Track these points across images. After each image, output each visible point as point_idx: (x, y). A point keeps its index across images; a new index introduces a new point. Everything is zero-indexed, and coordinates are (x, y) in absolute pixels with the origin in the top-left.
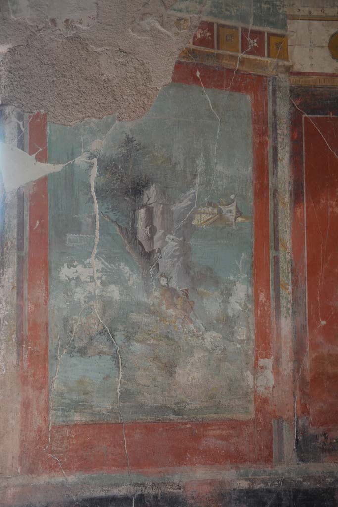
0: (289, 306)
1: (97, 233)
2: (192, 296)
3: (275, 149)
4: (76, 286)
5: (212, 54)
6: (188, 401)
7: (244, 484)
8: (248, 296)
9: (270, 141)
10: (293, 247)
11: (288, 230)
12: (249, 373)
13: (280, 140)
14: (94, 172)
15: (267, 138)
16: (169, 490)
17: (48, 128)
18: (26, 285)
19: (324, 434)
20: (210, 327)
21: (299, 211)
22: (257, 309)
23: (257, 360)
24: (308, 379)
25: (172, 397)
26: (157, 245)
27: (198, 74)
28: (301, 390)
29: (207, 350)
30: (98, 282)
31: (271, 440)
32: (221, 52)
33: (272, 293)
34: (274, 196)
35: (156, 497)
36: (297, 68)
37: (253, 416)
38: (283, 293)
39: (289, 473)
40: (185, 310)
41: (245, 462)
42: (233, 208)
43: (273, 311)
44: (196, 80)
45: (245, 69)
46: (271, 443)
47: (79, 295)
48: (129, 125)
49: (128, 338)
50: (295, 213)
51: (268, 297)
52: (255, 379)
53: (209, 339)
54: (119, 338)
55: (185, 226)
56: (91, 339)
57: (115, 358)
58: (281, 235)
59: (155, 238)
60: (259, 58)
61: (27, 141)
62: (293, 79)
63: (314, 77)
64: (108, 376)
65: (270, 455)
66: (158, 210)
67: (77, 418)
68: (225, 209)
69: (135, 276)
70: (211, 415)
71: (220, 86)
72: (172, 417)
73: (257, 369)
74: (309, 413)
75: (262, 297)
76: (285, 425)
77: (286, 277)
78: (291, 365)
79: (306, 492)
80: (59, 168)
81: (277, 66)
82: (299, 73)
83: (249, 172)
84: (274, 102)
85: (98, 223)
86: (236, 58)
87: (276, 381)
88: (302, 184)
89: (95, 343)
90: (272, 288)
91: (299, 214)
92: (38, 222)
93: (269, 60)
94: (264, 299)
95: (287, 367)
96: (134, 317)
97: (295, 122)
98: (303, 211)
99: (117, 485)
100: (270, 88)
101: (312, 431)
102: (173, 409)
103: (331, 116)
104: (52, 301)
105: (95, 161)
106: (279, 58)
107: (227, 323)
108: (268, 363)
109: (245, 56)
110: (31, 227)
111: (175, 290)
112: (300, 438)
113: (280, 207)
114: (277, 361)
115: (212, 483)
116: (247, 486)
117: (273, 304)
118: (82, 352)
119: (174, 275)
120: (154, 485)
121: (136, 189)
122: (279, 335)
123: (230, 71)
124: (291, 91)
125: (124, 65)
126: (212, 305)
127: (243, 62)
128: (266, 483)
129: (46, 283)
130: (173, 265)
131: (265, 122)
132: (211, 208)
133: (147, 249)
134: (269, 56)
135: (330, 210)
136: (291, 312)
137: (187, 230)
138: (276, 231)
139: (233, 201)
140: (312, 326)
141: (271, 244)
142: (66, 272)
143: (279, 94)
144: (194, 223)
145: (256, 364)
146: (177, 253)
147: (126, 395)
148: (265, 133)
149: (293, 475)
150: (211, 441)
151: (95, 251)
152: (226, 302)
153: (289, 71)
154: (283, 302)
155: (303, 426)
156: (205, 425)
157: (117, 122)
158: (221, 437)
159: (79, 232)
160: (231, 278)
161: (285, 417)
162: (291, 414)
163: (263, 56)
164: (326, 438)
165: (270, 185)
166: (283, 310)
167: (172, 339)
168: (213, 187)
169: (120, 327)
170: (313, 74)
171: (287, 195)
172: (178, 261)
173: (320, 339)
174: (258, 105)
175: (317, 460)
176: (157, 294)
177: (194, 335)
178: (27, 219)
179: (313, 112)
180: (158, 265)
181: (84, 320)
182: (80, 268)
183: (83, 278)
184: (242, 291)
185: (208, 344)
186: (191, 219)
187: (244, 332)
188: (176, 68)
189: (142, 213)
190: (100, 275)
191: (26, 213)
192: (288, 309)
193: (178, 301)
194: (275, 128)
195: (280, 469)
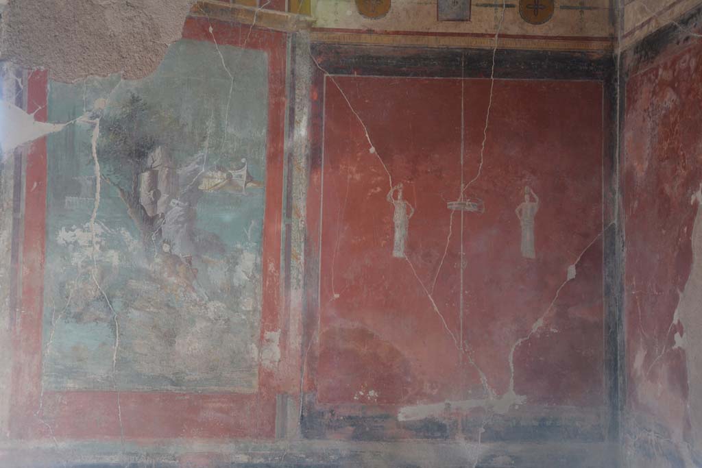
0: (300, 277)
1: (98, 196)
2: (195, 263)
3: (292, 110)
4: (74, 250)
5: (228, 8)
6: (187, 371)
7: (243, 459)
8: (256, 265)
9: (287, 104)
10: (308, 215)
11: (303, 197)
12: (254, 346)
13: (298, 100)
14: (96, 132)
15: (284, 99)
16: (164, 460)
17: (48, 86)
18: (21, 248)
19: (332, 411)
20: (214, 296)
21: (316, 177)
22: (265, 280)
23: (263, 332)
24: (317, 354)
25: (171, 367)
26: (160, 209)
27: (211, 29)
28: (309, 365)
29: (209, 320)
30: (97, 247)
31: (274, 414)
32: (236, 6)
33: (282, 263)
34: (289, 161)
35: (150, 466)
36: (320, 23)
37: (256, 390)
38: (294, 263)
39: (291, 449)
40: (187, 278)
41: (245, 435)
42: (243, 172)
43: (282, 281)
44: (208, 36)
45: (263, 24)
46: (274, 418)
47: (77, 259)
48: (134, 84)
49: (126, 305)
50: (311, 179)
51: (277, 267)
52: (260, 351)
53: (212, 309)
54: (117, 305)
55: (191, 191)
56: (88, 305)
57: (112, 325)
58: (295, 202)
59: (159, 203)
60: (278, 13)
61: (25, 98)
62: (315, 35)
63: (339, 33)
64: (104, 344)
65: (273, 430)
66: (163, 174)
67: (70, 385)
68: (235, 174)
69: (136, 242)
70: (212, 387)
71: (235, 43)
72: (169, 387)
73: (262, 342)
74: (316, 389)
75: (271, 267)
76: (290, 401)
77: (299, 249)
78: (299, 339)
80: (59, 127)
81: (298, 21)
82: (322, 30)
83: (262, 134)
84: (293, 60)
85: (98, 186)
86: (253, 12)
87: (282, 354)
88: (320, 149)
89: (92, 309)
90: (282, 258)
91: (315, 180)
92: (35, 185)
93: (289, 15)
94: (274, 269)
95: (295, 341)
96: (133, 284)
97: (317, 82)
98: (320, 177)
99: (109, 454)
100: (289, 45)
101: (318, 407)
102: (171, 380)
103: (356, 75)
104: (48, 266)
105: (97, 120)
106: (300, 13)
107: (233, 293)
108: (275, 336)
109: (263, 11)
110: (29, 188)
111: (177, 257)
112: (305, 414)
113: (295, 173)
114: (285, 334)
115: (209, 456)
116: (247, 461)
117: (283, 275)
118: (78, 318)
119: (177, 241)
120: (148, 455)
121: (140, 152)
122: (287, 307)
123: (246, 27)
124: (312, 48)
125: (130, 19)
126: (217, 274)
127: (260, 17)
128: (266, 458)
129: (43, 247)
130: (177, 232)
131: (283, 82)
132: (219, 172)
133: (149, 214)
134: (289, 10)
135: (350, 176)
136: (302, 283)
137: (194, 195)
138: (289, 197)
139: (244, 164)
140: (325, 298)
142: (63, 236)
143: (298, 52)
144: (201, 187)
145: (262, 337)
146: (182, 219)
147: (122, 363)
148: (282, 93)
149: (294, 451)
150: (210, 414)
151: (95, 214)
152: (232, 271)
153: (311, 27)
154: (294, 273)
155: (310, 402)
156: (205, 397)
157: (122, 80)
158: (221, 410)
159: (78, 194)
160: (239, 246)
161: (291, 392)
162: (297, 389)
163: (284, 11)
164: (333, 415)
165: (285, 148)
166: (293, 281)
167: (174, 308)
168: (223, 150)
169: (118, 293)
170: (338, 30)
171: (304, 160)
172: (182, 227)
173: (332, 312)
174: (276, 64)
175: (321, 436)
176: (158, 260)
177: (196, 304)
178: (24, 181)
179: (336, 70)
180: (160, 231)
181: (81, 285)
182: (78, 232)
183: (81, 242)
184: (249, 260)
185: (211, 315)
186: (198, 183)
187: (250, 303)
188: (186, 23)
189: (145, 176)
190: (98, 239)
191: (23, 174)
192: (299, 281)
193: (181, 269)
194: (293, 88)
195: (282, 445)
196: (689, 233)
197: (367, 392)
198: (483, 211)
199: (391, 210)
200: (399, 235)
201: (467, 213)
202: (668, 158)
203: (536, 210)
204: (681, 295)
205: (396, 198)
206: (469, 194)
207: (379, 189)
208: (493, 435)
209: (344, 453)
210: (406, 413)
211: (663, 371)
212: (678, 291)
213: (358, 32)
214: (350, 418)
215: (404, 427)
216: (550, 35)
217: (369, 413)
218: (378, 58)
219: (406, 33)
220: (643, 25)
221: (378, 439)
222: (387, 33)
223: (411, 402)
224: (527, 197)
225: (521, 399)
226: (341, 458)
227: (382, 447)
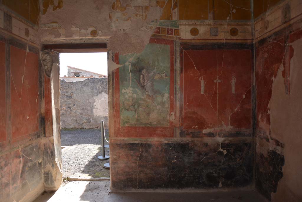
0: (179, 99)
1: (131, 81)
2: (154, 96)
3: (176, 59)
4: (126, 94)
5: (160, 35)
6: (153, 122)
7: (166, 142)
8: (168, 97)
9: (175, 57)
10: (180, 84)
11: (179, 80)
12: (168, 116)
13: (177, 57)
14: (130, 66)
16: (148, 142)
17: (119, 56)
18: (114, 94)
19: (187, 131)
20: (158, 104)
21: (182, 75)
22: (170, 100)
23: (170, 113)
24: (183, 117)
25: (149, 121)
26: (145, 84)
27: (156, 41)
28: (181, 120)
29: (158, 110)
30: (131, 93)
31: (173, 132)
32: (162, 35)
33: (174, 96)
34: (175, 71)
35: (145, 144)
36: (182, 38)
37: (169, 126)
38: (177, 96)
40: (152, 100)
41: (167, 137)
42: (164, 74)
44: (155, 42)
45: (168, 39)
47: (127, 96)
48: (138, 54)
49: (138, 107)
50: (181, 76)
52: (170, 117)
53: (158, 107)
54: (136, 107)
55: (152, 79)
56: (129, 107)
57: (135, 112)
59: (145, 82)
60: (172, 36)
61: (114, 59)
62: (181, 41)
63: (187, 40)
64: (134, 116)
65: (173, 135)
66: (146, 75)
67: (126, 125)
68: (162, 75)
69: (140, 92)
70: (159, 126)
71: (162, 43)
72: (149, 126)
73: (170, 115)
74: (183, 126)
75: (172, 97)
76: (177, 129)
77: (178, 92)
78: (179, 114)
79: (181, 144)
80: (122, 65)
81: (177, 37)
82: (182, 39)
83: (169, 65)
84: (176, 47)
85: (131, 79)
86: (166, 36)
87: (175, 118)
88: (183, 68)
89: (130, 108)
92: (117, 79)
93: (174, 36)
95: (178, 114)
96: (140, 102)
97: (181, 52)
98: (183, 75)
99: (136, 141)
100: (175, 43)
101: (184, 130)
102: (149, 124)
103: (191, 50)
104: (120, 98)
105: (130, 63)
106: (177, 35)
107: (163, 104)
108: (173, 113)
109: (168, 35)
110: (115, 80)
111: (149, 95)
112: (181, 132)
113: (177, 74)
114: (175, 113)
115: (158, 141)
116: (167, 142)
117: (175, 99)
118: (128, 110)
119: (149, 91)
120: (145, 141)
121: (140, 71)
122: (176, 107)
123: (164, 39)
124: (180, 44)
125: (137, 39)
126: (159, 99)
127: (167, 37)
128: (172, 142)
129: (119, 93)
130: (149, 89)
131: (173, 52)
132: (159, 75)
133: (143, 85)
134: (174, 35)
135: (190, 75)
136: (179, 101)
137: (153, 80)
138: (176, 80)
139: (164, 73)
140: (185, 104)
141: (174, 84)
142: (123, 91)
143: (177, 45)
144: (155, 78)
145: (170, 114)
146: (151, 86)
147: (138, 120)
148: (173, 55)
149: (178, 140)
150: (158, 132)
151: (130, 86)
152: (162, 98)
153: (180, 39)
154: (177, 98)
155: (182, 129)
156: (157, 128)
157: (136, 54)
158: (161, 131)
159: (126, 81)
160: (164, 92)
161: (177, 127)
162: (179, 126)
163: (173, 35)
164: (187, 132)
165: (174, 68)
166: (177, 100)
167: (149, 107)
168: (160, 69)
169: (136, 104)
170: (186, 39)
171: (179, 71)
173: (187, 107)
174: (172, 48)
175: (185, 137)
176: (145, 96)
177: (154, 106)
178: (114, 78)
179: (186, 49)
180: (145, 89)
181: (128, 102)
182: (127, 90)
183: (127, 92)
184: (167, 95)
186: (154, 77)
187: (167, 106)
188: (150, 39)
189: (142, 76)
190: (131, 91)
191: (114, 77)
192: (178, 100)
193: (151, 98)
194: (176, 54)
195: (175, 139)
196: (271, 87)
197: (195, 126)
198: (223, 82)
199: (200, 83)
200: (202, 89)
201: (219, 83)
202: (266, 69)
203: (235, 82)
204: (269, 101)
205: (201, 80)
206: (219, 78)
207: (197, 78)
208: (225, 136)
209: (190, 141)
210: (205, 131)
211: (265, 119)
213: (191, 39)
214: (191, 132)
215: (204, 135)
216: (238, 39)
217: (196, 131)
218: (196, 45)
219: (203, 39)
220: (259, 37)
221: (198, 137)
222: (198, 40)
223: (206, 128)
224: (233, 79)
225: (232, 127)
226: (189, 142)
227: (199, 139)
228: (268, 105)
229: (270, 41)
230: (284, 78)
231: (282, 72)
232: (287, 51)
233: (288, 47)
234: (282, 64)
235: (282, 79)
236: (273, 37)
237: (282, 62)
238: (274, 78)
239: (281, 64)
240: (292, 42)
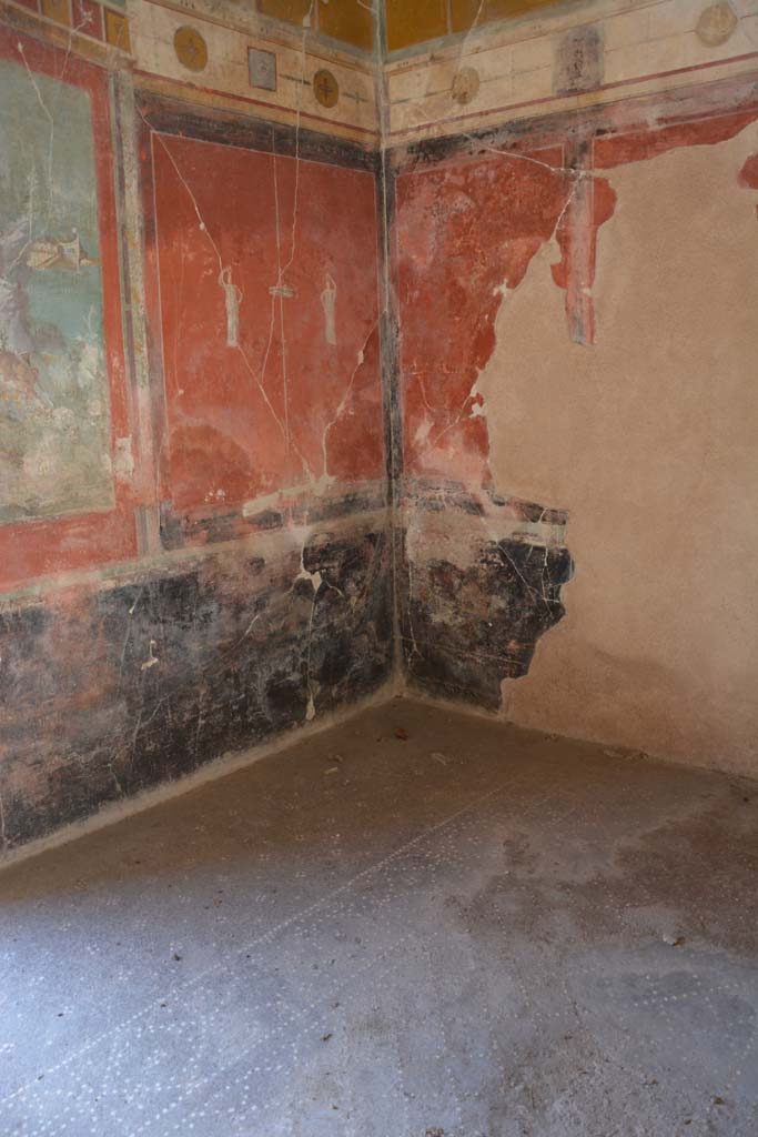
0: (145, 373)
2: (35, 363)
3: (121, 170)
5: (37, 21)
6: (41, 496)
7: (110, 584)
8: (100, 361)
9: (116, 163)
10: (147, 299)
11: (140, 278)
12: (107, 456)
13: (126, 159)
15: (111, 156)
16: (30, 604)
19: (187, 518)
20: (59, 402)
21: (151, 255)
22: (110, 378)
23: (114, 439)
24: (169, 458)
25: (22, 493)
28: (162, 471)
29: (57, 431)
31: (135, 531)
32: (47, 20)
33: (126, 358)
34: (123, 234)
35: (15, 615)
36: (141, 65)
37: (115, 507)
38: (138, 357)
39: (154, 564)
40: (28, 382)
41: (110, 558)
42: (75, 246)
43: (128, 380)
44: (17, 55)
45: (79, 52)
46: (135, 535)
50: (146, 257)
51: (122, 362)
52: (114, 462)
53: (59, 417)
55: (18, 267)
58: (132, 285)
60: (96, 41)
62: (139, 79)
63: (161, 82)
65: (135, 547)
68: (66, 247)
70: (70, 511)
71: (49, 72)
72: (24, 518)
73: (115, 450)
74: (171, 497)
75: (116, 362)
76: (148, 513)
77: (141, 339)
78: (150, 444)
79: (171, 581)
81: (118, 58)
82: (143, 73)
83: (92, 199)
84: (117, 107)
86: (67, 34)
87: (137, 464)
88: (153, 221)
90: (125, 350)
91: (150, 258)
93: (108, 47)
94: (118, 365)
95: (147, 447)
97: (143, 140)
98: (155, 255)
100: (112, 88)
101: (175, 515)
102: (24, 509)
103: (181, 136)
106: (120, 46)
107: (77, 395)
108: (126, 442)
109: (78, 34)
111: (12, 354)
112: (164, 525)
113: (130, 249)
114: (136, 440)
115: (76, 589)
116: (113, 586)
117: (128, 371)
119: (11, 334)
120: (11, 601)
122: (136, 408)
123: (62, 52)
124: (136, 96)
126: (59, 374)
127: (76, 41)
128: (133, 579)
130: (8, 322)
131: (108, 133)
132: (49, 245)
134: (107, 41)
135: (183, 256)
136: (147, 380)
137: (22, 274)
138: (126, 278)
139: (75, 236)
140: (170, 396)
141: (122, 295)
143: (122, 97)
144: (29, 263)
145: (114, 446)
146: (12, 305)
148: (108, 148)
149: (158, 566)
150: (72, 542)
152: (75, 369)
153: (131, 65)
154: (138, 367)
155: (166, 511)
156: (64, 523)
160: (79, 338)
161: (147, 503)
162: (153, 499)
163: (101, 39)
164: (188, 521)
165: (118, 219)
166: (138, 377)
167: (15, 420)
168: (50, 216)
170: (159, 77)
171: (137, 233)
172: (13, 316)
173: (178, 411)
174: (99, 107)
175: (180, 545)
177: (41, 413)
179: (161, 128)
184: (92, 355)
185: (58, 424)
186: (25, 258)
187: (98, 406)
192: (144, 377)
193: (19, 370)
194: (120, 141)
195: (146, 562)
196: (491, 320)
197: (216, 492)
198: (297, 296)
199: (222, 296)
200: (232, 322)
201: (285, 299)
202: (460, 254)
203: (335, 296)
204: (480, 372)
205: (226, 282)
206: (286, 281)
207: (211, 271)
208: (316, 518)
209: (201, 559)
210: (251, 507)
212: (477, 369)
213: (179, 84)
214: (203, 521)
215: (249, 522)
216: (338, 120)
217: (219, 514)
218: (201, 119)
219: (224, 95)
221: (227, 538)
222: (207, 91)
223: (252, 496)
224: (328, 284)
225: (332, 480)
226: (200, 564)
227: (232, 545)
228: (474, 387)
229: (483, 152)
230: (562, 291)
231: (553, 267)
232: (578, 197)
233: (586, 183)
234: (553, 240)
235: (555, 294)
236: (502, 139)
237: (554, 234)
238: (508, 286)
239: (548, 238)
240: (606, 167)
